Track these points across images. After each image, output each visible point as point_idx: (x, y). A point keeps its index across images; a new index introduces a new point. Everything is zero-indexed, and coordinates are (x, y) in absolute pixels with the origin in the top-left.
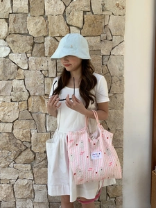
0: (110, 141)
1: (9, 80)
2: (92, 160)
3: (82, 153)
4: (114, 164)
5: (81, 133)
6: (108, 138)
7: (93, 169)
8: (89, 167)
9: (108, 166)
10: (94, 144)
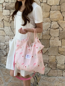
3: (21, 53)
6: (37, 48)
7: (24, 64)
8: (22, 62)
9: (32, 65)
10: (29, 50)
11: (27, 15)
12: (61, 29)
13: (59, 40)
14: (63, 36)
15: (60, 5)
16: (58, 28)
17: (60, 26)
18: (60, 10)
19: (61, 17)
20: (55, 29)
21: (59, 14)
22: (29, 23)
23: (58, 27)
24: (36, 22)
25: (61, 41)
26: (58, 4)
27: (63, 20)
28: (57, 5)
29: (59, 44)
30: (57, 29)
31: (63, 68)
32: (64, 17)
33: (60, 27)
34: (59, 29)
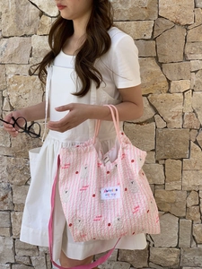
0: (136, 168)
1: (25, 35)
2: (101, 201)
3: (85, 188)
4: (142, 209)
5: (86, 152)
6: (133, 161)
7: (103, 219)
8: (96, 214)
9: (131, 213)
10: (108, 172)
11: (93, 61)
12: (161, 124)
13: (157, 162)
14: (169, 148)
15: (155, 39)
16: (153, 120)
17: (157, 113)
18: (157, 58)
19: (161, 80)
20: (141, 124)
21: (153, 69)
22: (98, 87)
23: (150, 117)
24: (122, 85)
25: (164, 165)
26: (149, 36)
27: (168, 92)
28: (146, 38)
29: (157, 177)
30: (147, 122)
31: (174, 260)
32: (169, 81)
33: (157, 116)
34: (154, 123)
